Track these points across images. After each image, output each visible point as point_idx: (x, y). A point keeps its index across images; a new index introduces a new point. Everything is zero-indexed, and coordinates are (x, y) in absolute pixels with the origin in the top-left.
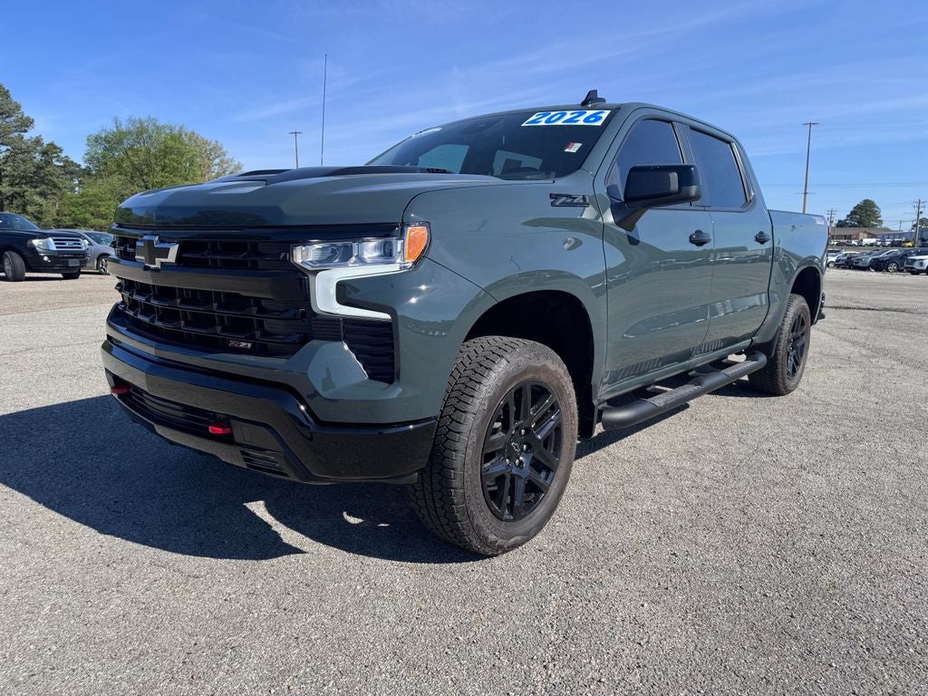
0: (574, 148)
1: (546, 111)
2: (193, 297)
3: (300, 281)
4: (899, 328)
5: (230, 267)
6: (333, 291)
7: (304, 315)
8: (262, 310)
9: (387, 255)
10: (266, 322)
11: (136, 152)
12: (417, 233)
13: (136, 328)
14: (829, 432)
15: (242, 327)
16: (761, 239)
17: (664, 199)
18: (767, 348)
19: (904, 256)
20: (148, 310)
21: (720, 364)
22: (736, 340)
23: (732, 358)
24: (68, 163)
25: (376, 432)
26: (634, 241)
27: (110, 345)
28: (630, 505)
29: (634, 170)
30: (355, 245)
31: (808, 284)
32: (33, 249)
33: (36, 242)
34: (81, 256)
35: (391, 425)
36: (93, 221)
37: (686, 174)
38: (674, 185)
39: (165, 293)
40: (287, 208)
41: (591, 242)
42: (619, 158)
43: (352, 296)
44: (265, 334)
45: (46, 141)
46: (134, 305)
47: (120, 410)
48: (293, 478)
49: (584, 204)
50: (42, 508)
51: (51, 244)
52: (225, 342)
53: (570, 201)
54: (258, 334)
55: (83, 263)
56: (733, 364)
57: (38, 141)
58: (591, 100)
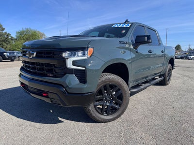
0: (124, 32)
1: (117, 24)
2: (39, 64)
3: (64, 61)
4: (188, 71)
5: (48, 57)
6: (72, 63)
7: (65, 68)
8: (55, 67)
9: (84, 55)
10: (56, 70)
11: (26, 35)
12: (91, 50)
13: (27, 71)
14: (178, 93)
15: (50, 71)
16: (162, 52)
17: (144, 42)
18: (163, 75)
19: (187, 56)
20: (29, 67)
21: (154, 79)
22: (157, 74)
23: (156, 77)
24: (12, 37)
25: (81, 95)
26: (137, 52)
27: (20, 75)
28: (137, 110)
29: (137, 36)
30: (77, 52)
31: (171, 62)
32: (4, 55)
33: (5, 54)
34: (15, 57)
35: (85, 93)
36: (17, 49)
37: (149, 37)
38: (146, 40)
39: (33, 63)
40: (61, 44)
41: (128, 52)
42: (133, 34)
43: (76, 64)
44: (56, 73)
45: (8, 33)
46: (26, 66)
47: (22, 90)
48: (62, 105)
49: (126, 44)
50: (4, 112)
51: (8, 54)
52: (47, 74)
53: (124, 43)
54: (54, 73)
55: (15, 58)
56: (156, 79)
57: (6, 33)
58: (126, 22)
